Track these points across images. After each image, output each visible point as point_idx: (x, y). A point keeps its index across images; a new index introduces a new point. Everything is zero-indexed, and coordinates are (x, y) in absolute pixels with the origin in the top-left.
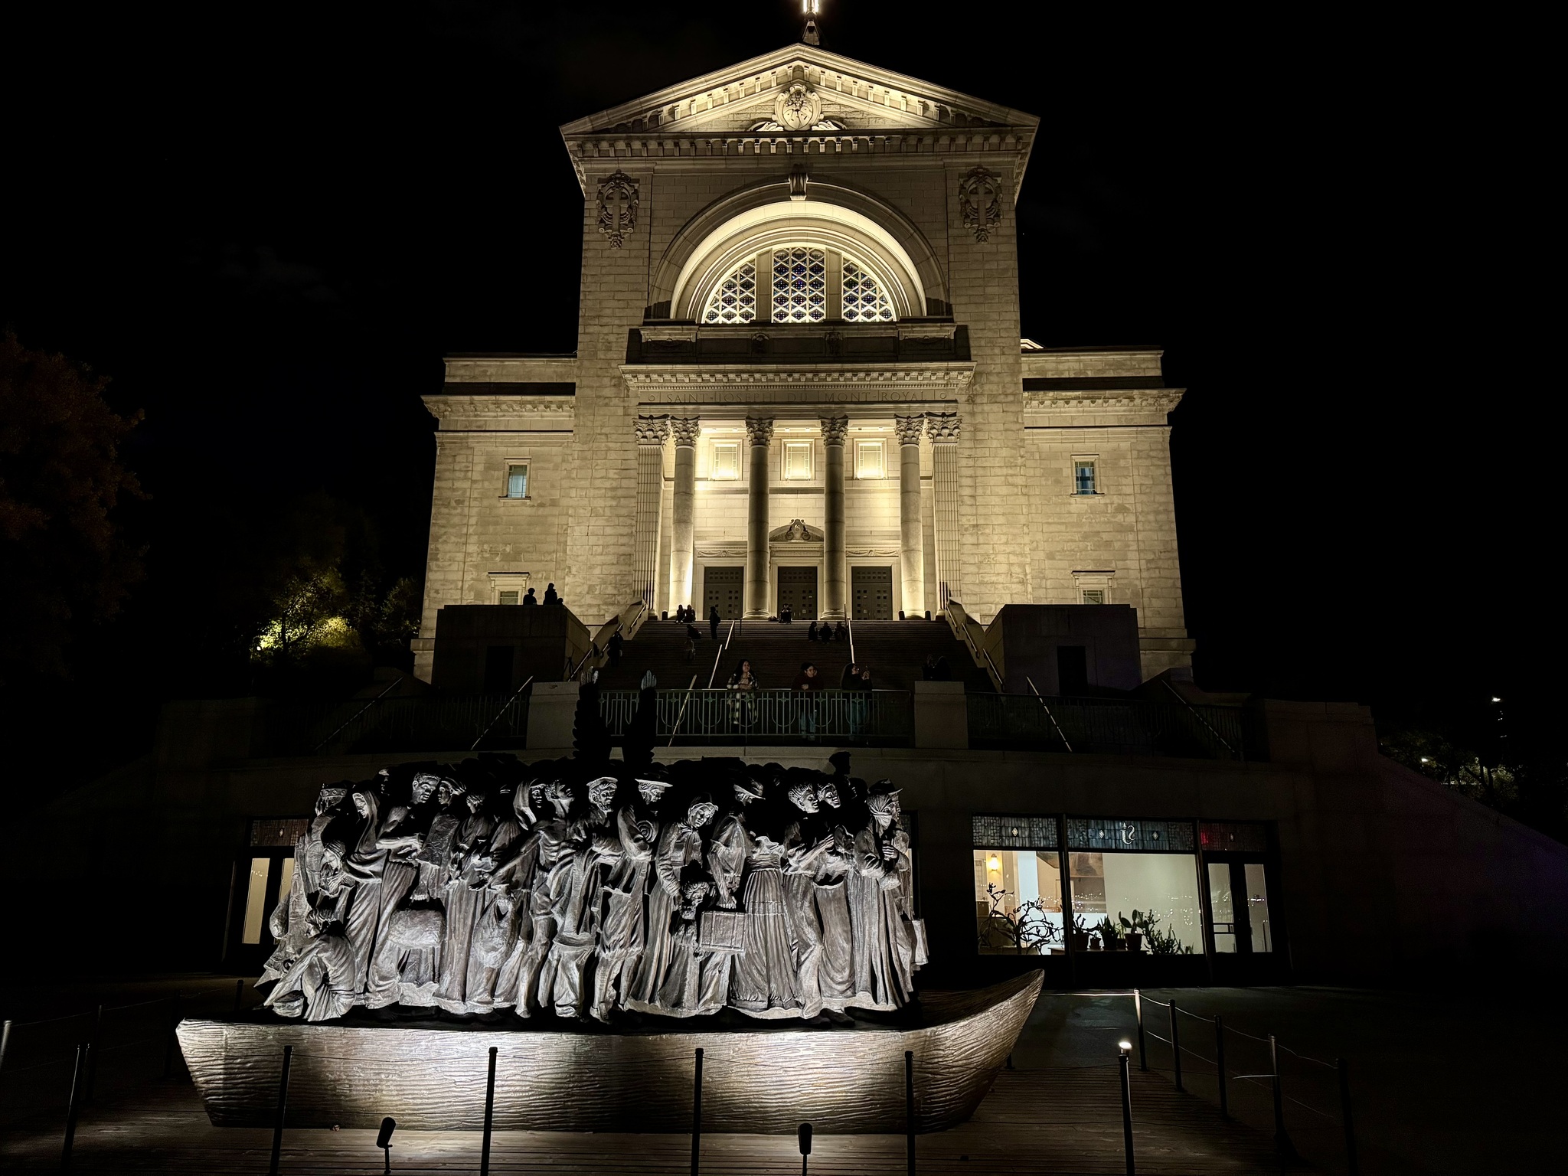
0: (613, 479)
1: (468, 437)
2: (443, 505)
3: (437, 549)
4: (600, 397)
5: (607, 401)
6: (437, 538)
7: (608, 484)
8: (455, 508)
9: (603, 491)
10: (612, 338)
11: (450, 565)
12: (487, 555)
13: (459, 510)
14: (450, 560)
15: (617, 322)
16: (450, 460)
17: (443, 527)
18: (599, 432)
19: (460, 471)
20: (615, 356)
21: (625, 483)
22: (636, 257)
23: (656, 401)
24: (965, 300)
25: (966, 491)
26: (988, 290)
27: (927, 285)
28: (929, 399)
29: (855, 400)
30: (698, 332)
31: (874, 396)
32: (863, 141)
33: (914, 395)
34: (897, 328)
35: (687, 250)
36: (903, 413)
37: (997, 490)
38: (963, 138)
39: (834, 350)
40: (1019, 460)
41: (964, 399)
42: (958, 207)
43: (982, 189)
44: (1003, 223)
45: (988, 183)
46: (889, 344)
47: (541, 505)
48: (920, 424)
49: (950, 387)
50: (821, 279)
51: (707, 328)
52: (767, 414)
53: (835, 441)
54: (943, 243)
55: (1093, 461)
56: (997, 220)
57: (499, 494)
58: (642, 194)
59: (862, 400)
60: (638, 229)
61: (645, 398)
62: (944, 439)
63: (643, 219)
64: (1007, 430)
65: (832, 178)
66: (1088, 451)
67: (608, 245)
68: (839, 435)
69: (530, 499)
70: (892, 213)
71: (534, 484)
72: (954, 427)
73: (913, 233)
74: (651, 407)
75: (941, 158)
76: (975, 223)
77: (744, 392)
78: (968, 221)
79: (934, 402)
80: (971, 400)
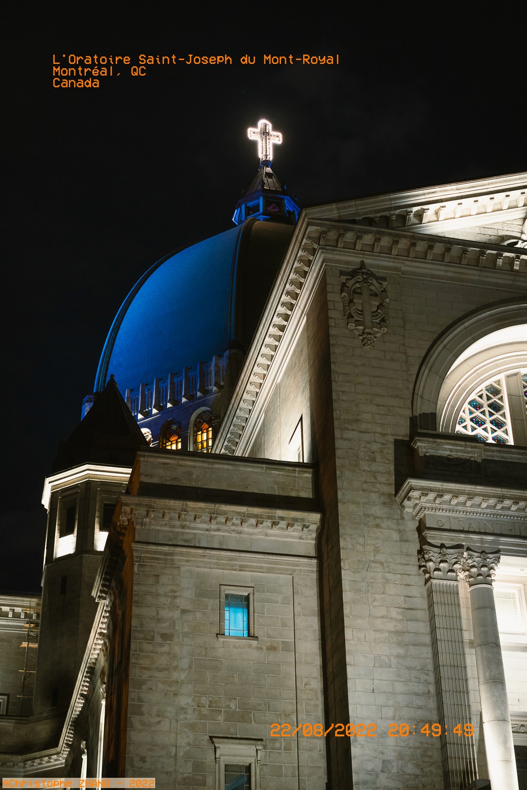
0: (396, 620)
1: (172, 554)
2: (145, 639)
3: (140, 699)
4: (368, 516)
5: (378, 521)
6: (140, 684)
7: (391, 626)
8: (161, 645)
9: (387, 634)
10: (375, 447)
11: (159, 722)
12: (205, 711)
13: (166, 649)
14: (158, 716)
15: (379, 429)
16: (151, 580)
17: (147, 669)
18: (372, 559)
19: (166, 595)
20: (381, 469)
21: (412, 625)
22: (392, 360)
23: (445, 527)
30: (483, 451)
35: (447, 358)
47: (271, 648)
51: (494, 447)
57: (215, 630)
58: (391, 294)
60: (390, 329)
61: (432, 522)
63: (395, 319)
67: (359, 342)
69: (257, 639)
71: (260, 620)
74: (441, 532)
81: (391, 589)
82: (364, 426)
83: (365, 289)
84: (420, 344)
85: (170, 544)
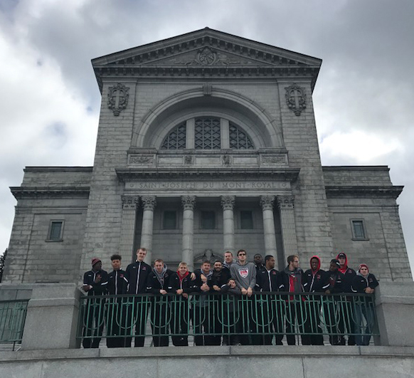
0: (108, 228)
2: (14, 244)
8: (21, 246)
9: (103, 234)
12: (36, 271)
16: (21, 220)
17: (14, 256)
19: (26, 226)
20: (113, 165)
22: (127, 120)
23: (134, 187)
24: (292, 141)
25: (300, 234)
26: (303, 137)
27: (271, 134)
28: (277, 187)
29: (238, 187)
30: (157, 154)
31: (248, 185)
32: (239, 71)
33: (269, 185)
34: (258, 153)
35: (153, 117)
36: (264, 194)
37: (315, 233)
38: (286, 71)
39: (227, 163)
40: (326, 219)
41: (294, 187)
42: (285, 99)
43: (296, 92)
44: (308, 107)
45: (299, 89)
46: (255, 160)
47: (69, 244)
48: (273, 199)
49: (288, 181)
50: (219, 132)
51: (162, 152)
52: (192, 194)
53: (228, 208)
54: (279, 115)
55: (362, 221)
56: (304, 105)
57: (45, 238)
58: (131, 92)
59: (242, 187)
60: (127, 107)
61: (128, 186)
62: (287, 207)
63: (131, 103)
64: (318, 203)
65: (223, 87)
66: (358, 217)
67: (112, 114)
68: (231, 205)
69: (62, 241)
70: (253, 103)
71: (65, 232)
72: (291, 201)
73: (264, 111)
74: (130, 190)
75: (276, 79)
76: (294, 106)
77: (181, 183)
78: (290, 106)
79: (279, 189)
80: (298, 188)
83: (118, 91)
84: (141, 112)
85: (31, 205)
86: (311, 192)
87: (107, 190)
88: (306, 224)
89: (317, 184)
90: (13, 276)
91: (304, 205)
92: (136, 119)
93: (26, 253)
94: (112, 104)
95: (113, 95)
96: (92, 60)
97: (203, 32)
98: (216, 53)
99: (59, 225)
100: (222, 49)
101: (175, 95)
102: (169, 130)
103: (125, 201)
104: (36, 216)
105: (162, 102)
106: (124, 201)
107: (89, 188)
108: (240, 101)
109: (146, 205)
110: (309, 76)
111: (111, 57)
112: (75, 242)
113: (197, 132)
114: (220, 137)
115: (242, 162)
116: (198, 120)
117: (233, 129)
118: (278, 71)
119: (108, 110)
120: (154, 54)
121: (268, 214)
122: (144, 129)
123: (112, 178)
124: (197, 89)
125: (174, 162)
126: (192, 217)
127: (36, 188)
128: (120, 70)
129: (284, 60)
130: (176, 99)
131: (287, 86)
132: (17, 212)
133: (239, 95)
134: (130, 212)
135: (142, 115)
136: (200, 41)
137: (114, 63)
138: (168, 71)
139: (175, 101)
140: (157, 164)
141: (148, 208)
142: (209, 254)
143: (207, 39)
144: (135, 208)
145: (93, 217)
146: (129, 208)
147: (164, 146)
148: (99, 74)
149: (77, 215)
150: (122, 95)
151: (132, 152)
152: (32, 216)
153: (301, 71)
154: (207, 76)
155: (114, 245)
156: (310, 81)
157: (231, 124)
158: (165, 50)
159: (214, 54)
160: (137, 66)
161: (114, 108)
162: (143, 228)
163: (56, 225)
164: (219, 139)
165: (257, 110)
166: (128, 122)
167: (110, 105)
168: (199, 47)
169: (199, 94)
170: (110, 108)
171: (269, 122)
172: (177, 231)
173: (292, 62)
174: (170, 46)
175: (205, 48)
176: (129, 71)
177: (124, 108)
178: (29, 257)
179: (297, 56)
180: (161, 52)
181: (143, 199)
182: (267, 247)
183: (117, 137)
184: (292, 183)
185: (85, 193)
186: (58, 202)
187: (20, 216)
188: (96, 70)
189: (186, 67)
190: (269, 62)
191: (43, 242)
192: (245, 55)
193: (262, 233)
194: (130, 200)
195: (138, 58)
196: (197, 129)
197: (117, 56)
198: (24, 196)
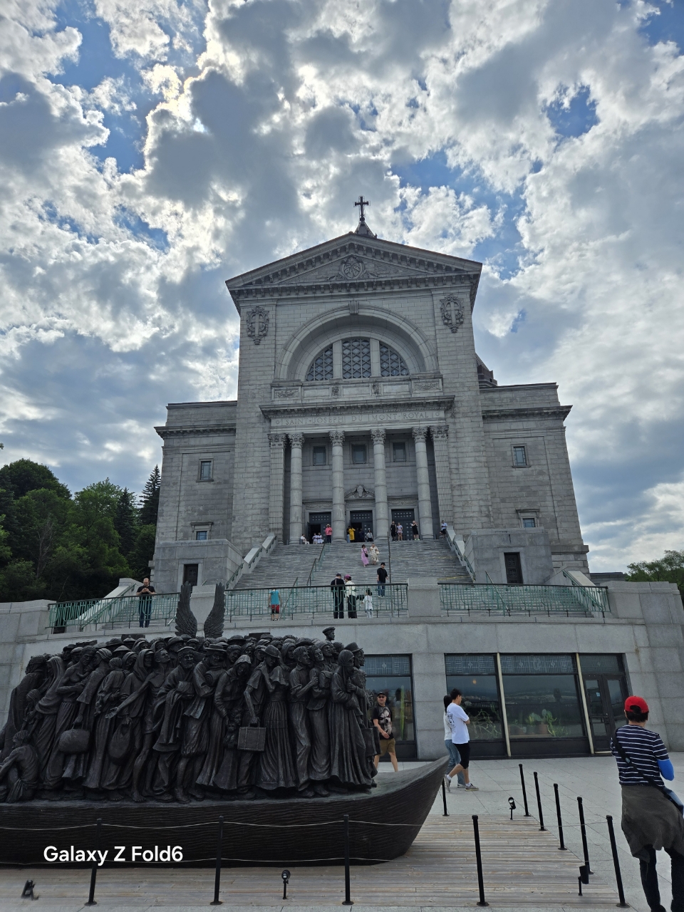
0: (258, 467)
1: (179, 448)
2: (166, 485)
3: (163, 510)
4: (250, 423)
5: (254, 425)
6: (162, 505)
7: (254, 470)
8: (172, 487)
10: (256, 391)
12: (189, 512)
14: (170, 516)
15: (258, 383)
16: (170, 460)
17: (166, 497)
18: (249, 442)
19: (175, 466)
20: (257, 401)
22: (268, 348)
23: (280, 425)
24: (447, 362)
25: (453, 466)
26: (459, 357)
27: (425, 356)
28: (430, 417)
29: (389, 419)
30: (302, 386)
31: (399, 416)
32: (388, 283)
33: (421, 415)
34: (410, 380)
35: (296, 343)
36: (415, 425)
37: (470, 464)
38: (441, 280)
39: (377, 392)
40: (482, 448)
41: (449, 415)
42: (440, 314)
43: (452, 304)
44: (466, 321)
45: (455, 301)
46: (406, 387)
47: (219, 483)
48: (426, 430)
49: (441, 410)
50: (368, 354)
51: (307, 383)
52: (340, 430)
53: (379, 442)
54: (433, 333)
55: (523, 447)
56: (461, 320)
57: (196, 478)
58: (270, 316)
59: (393, 419)
60: (268, 333)
61: (274, 423)
62: (440, 438)
63: (271, 329)
64: (474, 432)
65: (373, 303)
66: (520, 441)
67: (253, 343)
68: (381, 439)
69: (213, 481)
70: (405, 320)
71: (215, 472)
72: (445, 431)
73: (416, 329)
74: (277, 427)
75: (430, 290)
76: (450, 322)
77: (328, 418)
78: (446, 321)
79: (432, 418)
80: (453, 416)
81: (257, 454)
82: (251, 382)
83: (257, 316)
84: (282, 339)
85: (178, 445)
86: (467, 419)
87: (253, 427)
88: (460, 455)
89: (474, 411)
90: (168, 518)
91: (459, 435)
92: (278, 347)
93: (178, 494)
94: (252, 332)
95: (252, 321)
96: (226, 282)
97: (347, 239)
98: (362, 262)
99: (208, 464)
100: (369, 256)
101: (319, 317)
102: (315, 355)
103: (272, 439)
104: (185, 456)
105: (305, 325)
106: (270, 440)
107: (235, 424)
108: (391, 319)
109: (294, 443)
110: (467, 283)
111: (247, 277)
112: (226, 482)
113: (344, 356)
114: (370, 360)
115: (392, 391)
116: (345, 341)
117: (385, 350)
118: (433, 280)
119: (248, 339)
120: (293, 269)
121: (421, 446)
122: (288, 357)
123: (257, 414)
124: (341, 307)
125: (319, 395)
126: (341, 453)
127: (181, 427)
128: (258, 291)
129: (439, 266)
130: (319, 321)
131: (443, 297)
132: (165, 453)
133: (389, 312)
134: (276, 451)
135: (284, 342)
136: (343, 249)
137: (251, 284)
138: (310, 288)
139: (318, 323)
140: (302, 398)
141: (296, 446)
142: (360, 490)
143: (352, 246)
144: (283, 446)
145: (242, 457)
146: (277, 446)
147: (310, 373)
148: (235, 297)
149: (226, 454)
150: (262, 320)
151: (275, 385)
152: (181, 456)
153: (459, 278)
154: (353, 292)
155: (264, 485)
156: (469, 290)
157: (382, 345)
158: (305, 263)
159: (360, 264)
160: (276, 284)
161: (253, 335)
162: (292, 467)
163: (206, 464)
164: (369, 362)
165: (409, 327)
166: (270, 351)
167: (250, 333)
168: (343, 255)
169: (345, 313)
170: (249, 336)
171: (422, 342)
172: (327, 467)
173: (448, 269)
174: (311, 258)
175: (349, 257)
176: (267, 291)
177: (265, 335)
178: (181, 499)
179: (453, 261)
180: (301, 265)
181: (290, 437)
182: (419, 481)
183: (260, 369)
184: (446, 411)
185: (232, 430)
186: (205, 440)
187: (168, 456)
188: (232, 293)
189: (329, 283)
190: (422, 269)
191: (194, 483)
192: (395, 263)
193: (414, 465)
194: (276, 438)
195: (276, 275)
196: (345, 352)
197: (253, 275)
198: (170, 435)
